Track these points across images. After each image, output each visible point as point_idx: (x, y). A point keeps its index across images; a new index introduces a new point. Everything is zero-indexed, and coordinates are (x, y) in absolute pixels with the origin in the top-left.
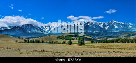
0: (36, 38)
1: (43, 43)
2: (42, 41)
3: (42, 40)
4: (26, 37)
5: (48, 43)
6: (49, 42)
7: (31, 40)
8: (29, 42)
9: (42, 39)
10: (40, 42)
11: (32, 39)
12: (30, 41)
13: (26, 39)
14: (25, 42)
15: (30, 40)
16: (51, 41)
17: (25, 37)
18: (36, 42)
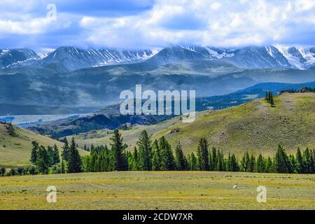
0: (142, 128)
1: (207, 167)
2: (205, 152)
3: (203, 143)
4: (48, 119)
5: (263, 167)
6: (269, 155)
7: (96, 150)
8: (75, 166)
9: (199, 134)
10: (184, 166)
11: (104, 139)
12: (84, 154)
13: (46, 141)
14: (44, 170)
15: (86, 144)
16: (291, 153)
17: (33, 119)
18: (148, 167)
